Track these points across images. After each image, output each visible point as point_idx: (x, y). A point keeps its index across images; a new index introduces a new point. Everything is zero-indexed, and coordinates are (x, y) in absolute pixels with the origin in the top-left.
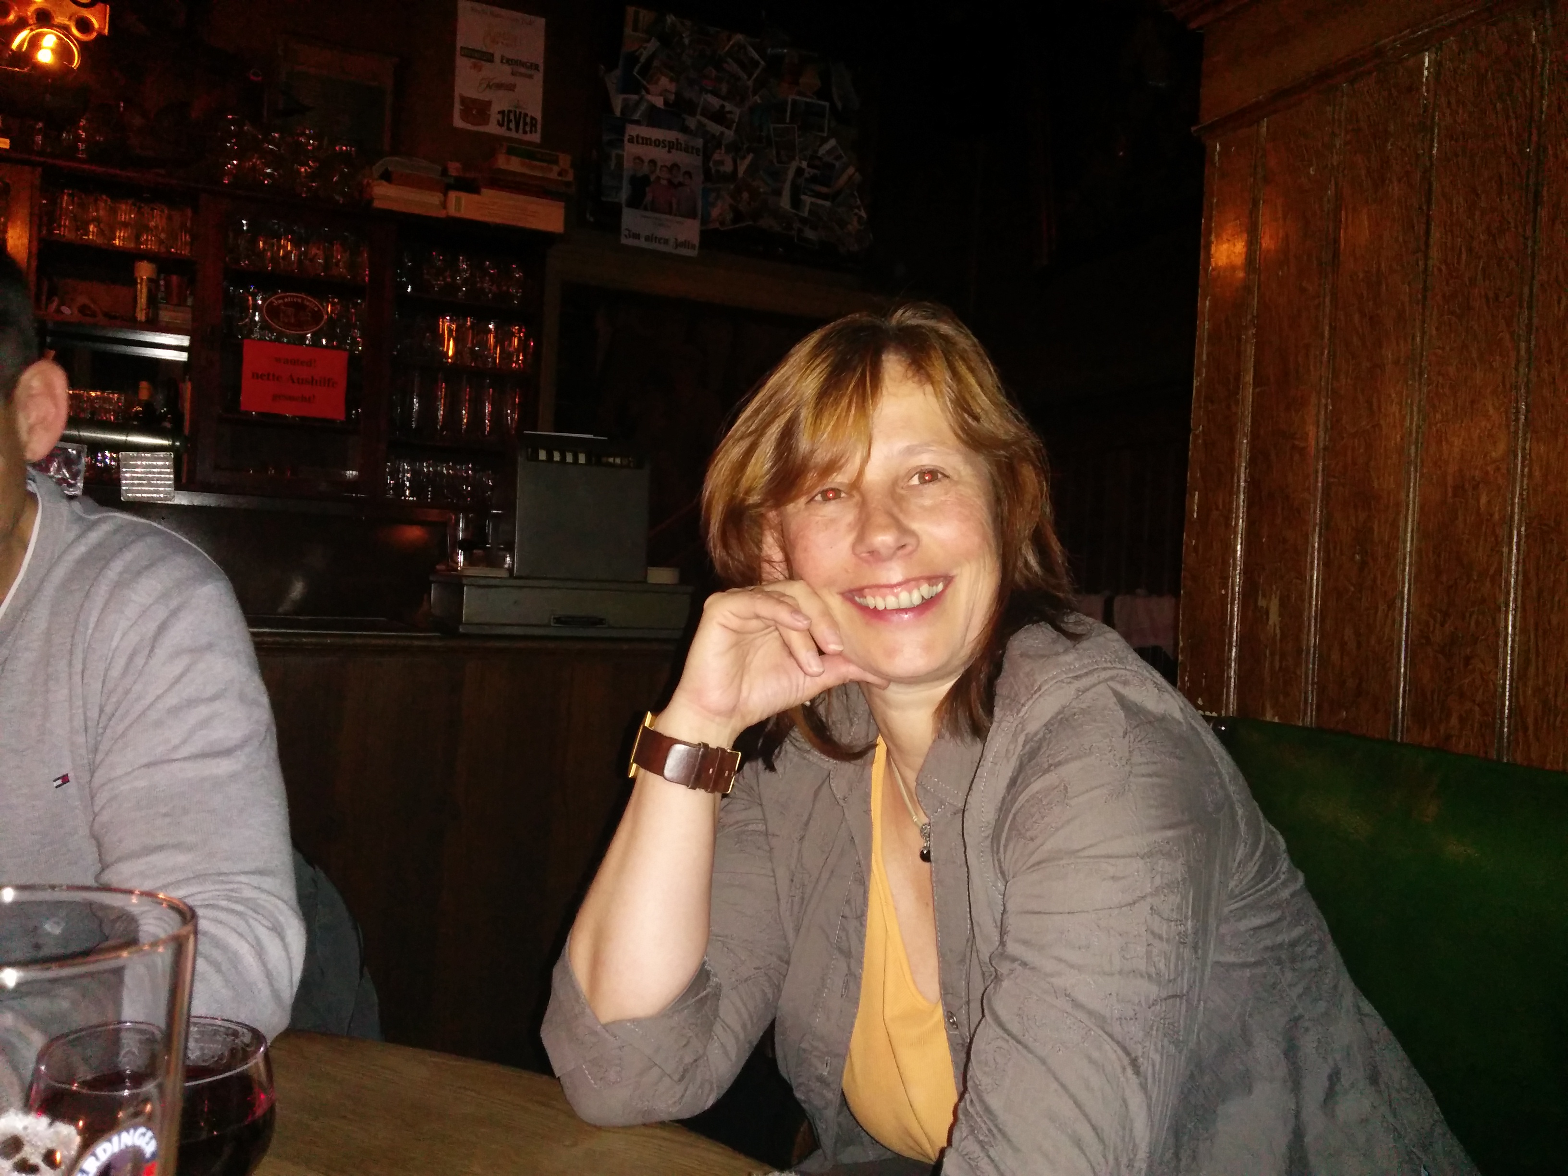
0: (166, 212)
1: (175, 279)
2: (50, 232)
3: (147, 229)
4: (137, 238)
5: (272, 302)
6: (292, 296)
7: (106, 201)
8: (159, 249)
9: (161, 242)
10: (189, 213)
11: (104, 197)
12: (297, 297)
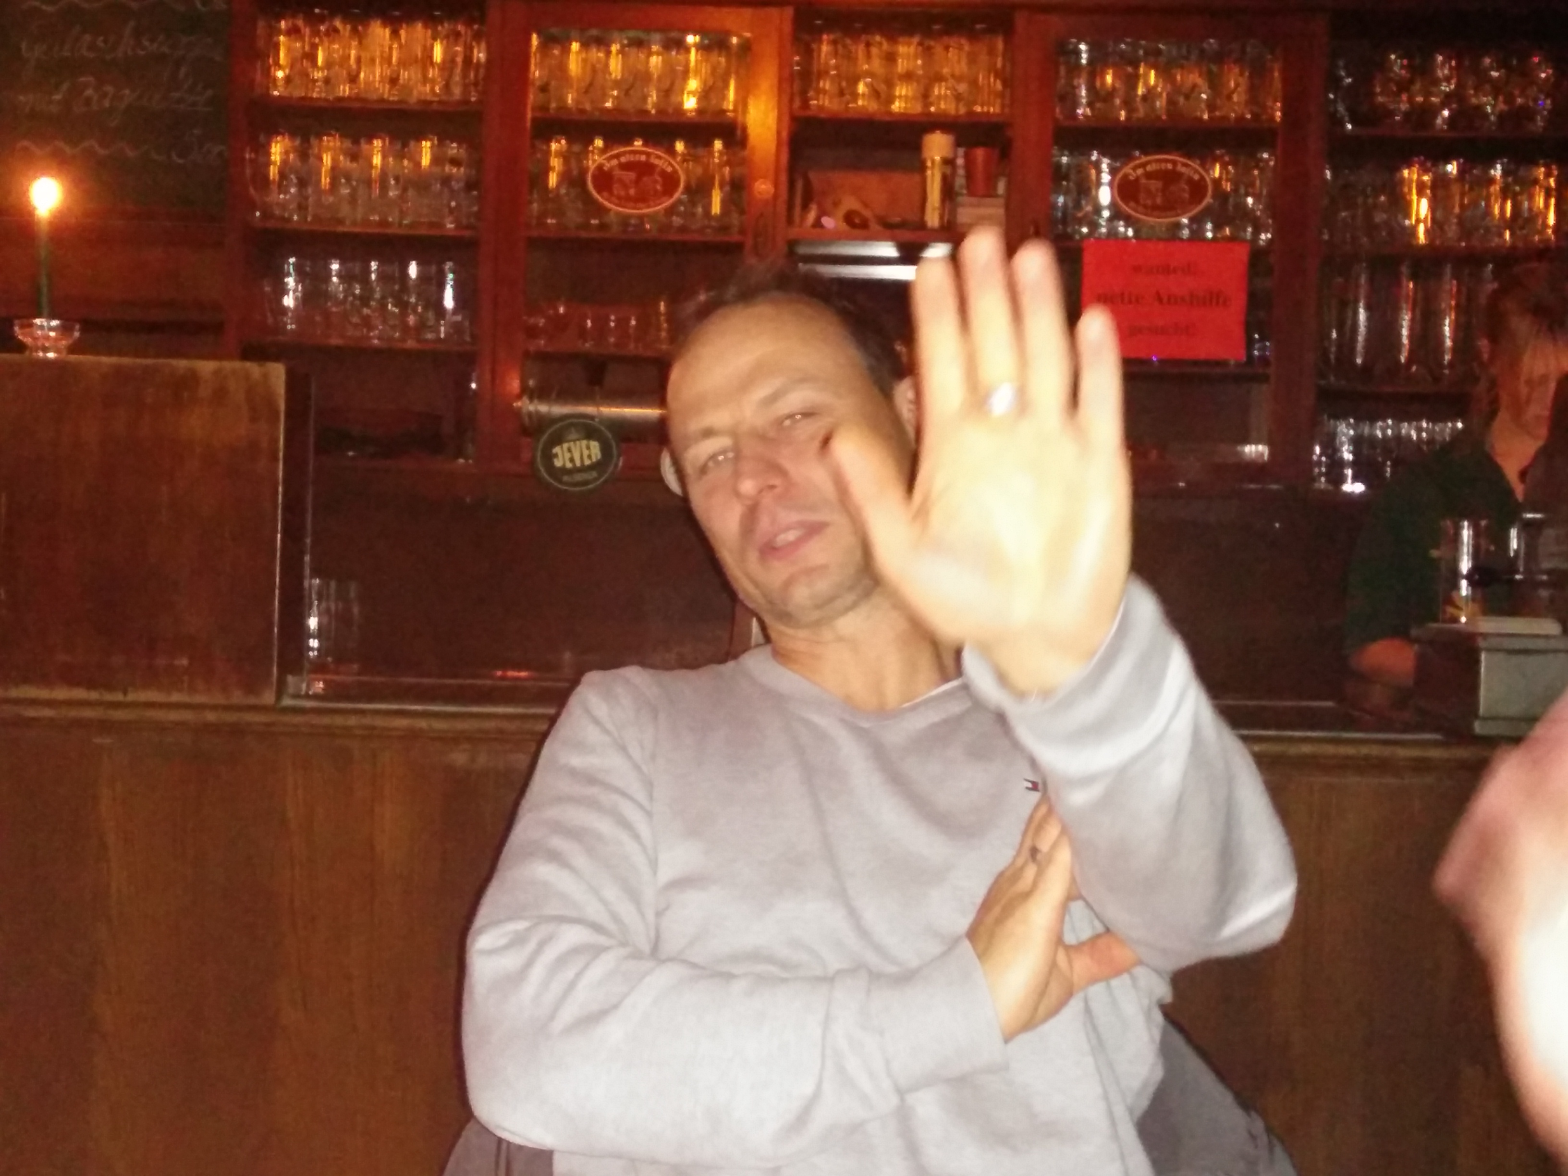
0: (967, 48)
1: (980, 153)
2: (805, 104)
3: (939, 78)
4: (925, 96)
5: (1126, 176)
6: (1158, 162)
7: (880, 44)
8: (957, 109)
9: (958, 98)
10: (1000, 45)
11: (878, 38)
12: (1167, 161)
